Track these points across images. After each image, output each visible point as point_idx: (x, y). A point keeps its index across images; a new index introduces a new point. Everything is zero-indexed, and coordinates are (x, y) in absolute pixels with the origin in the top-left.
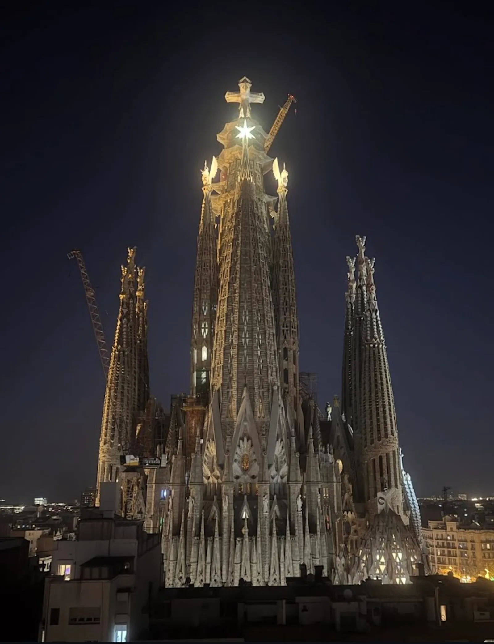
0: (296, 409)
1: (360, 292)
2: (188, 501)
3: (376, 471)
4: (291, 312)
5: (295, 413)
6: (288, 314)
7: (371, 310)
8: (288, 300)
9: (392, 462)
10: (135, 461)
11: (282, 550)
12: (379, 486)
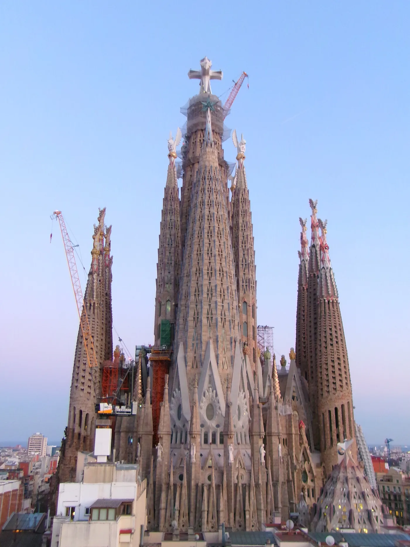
0: (255, 361)
1: (314, 251)
2: (157, 447)
3: (332, 422)
4: (250, 269)
5: (254, 364)
6: (246, 271)
7: (326, 268)
8: (247, 258)
9: (346, 414)
10: (109, 409)
11: (247, 498)
12: (335, 437)
